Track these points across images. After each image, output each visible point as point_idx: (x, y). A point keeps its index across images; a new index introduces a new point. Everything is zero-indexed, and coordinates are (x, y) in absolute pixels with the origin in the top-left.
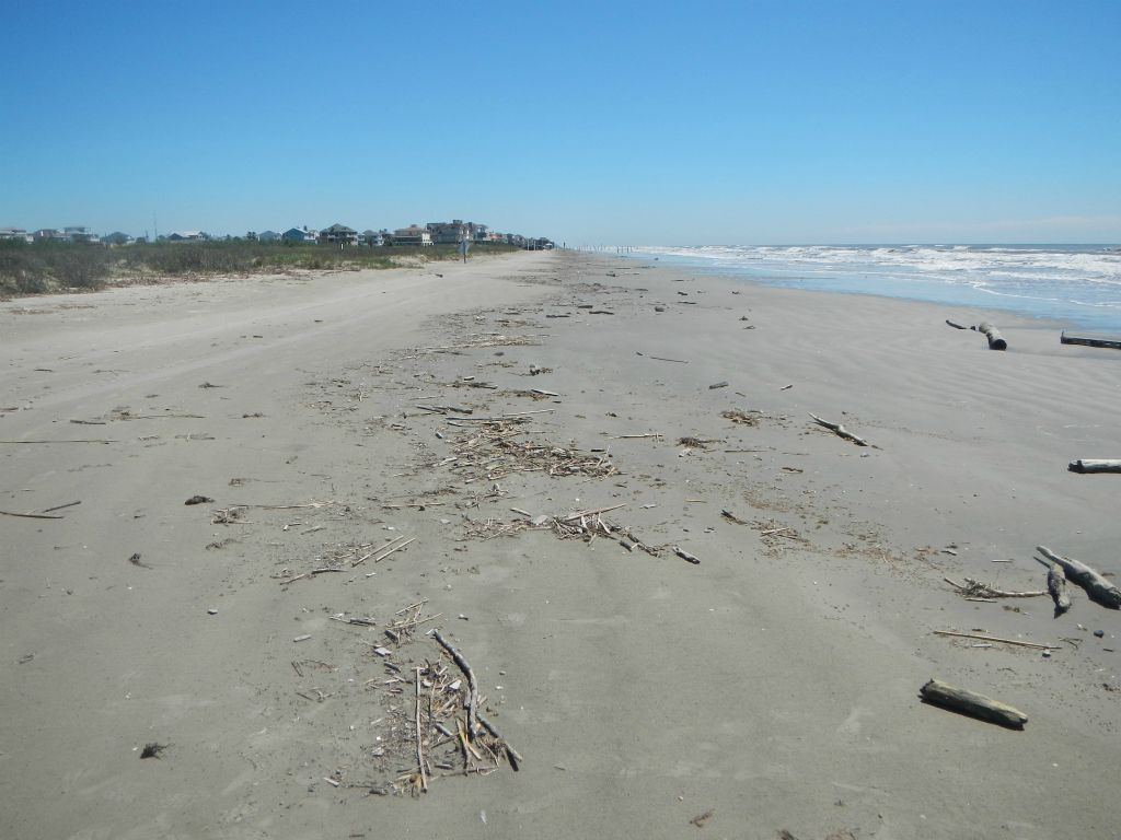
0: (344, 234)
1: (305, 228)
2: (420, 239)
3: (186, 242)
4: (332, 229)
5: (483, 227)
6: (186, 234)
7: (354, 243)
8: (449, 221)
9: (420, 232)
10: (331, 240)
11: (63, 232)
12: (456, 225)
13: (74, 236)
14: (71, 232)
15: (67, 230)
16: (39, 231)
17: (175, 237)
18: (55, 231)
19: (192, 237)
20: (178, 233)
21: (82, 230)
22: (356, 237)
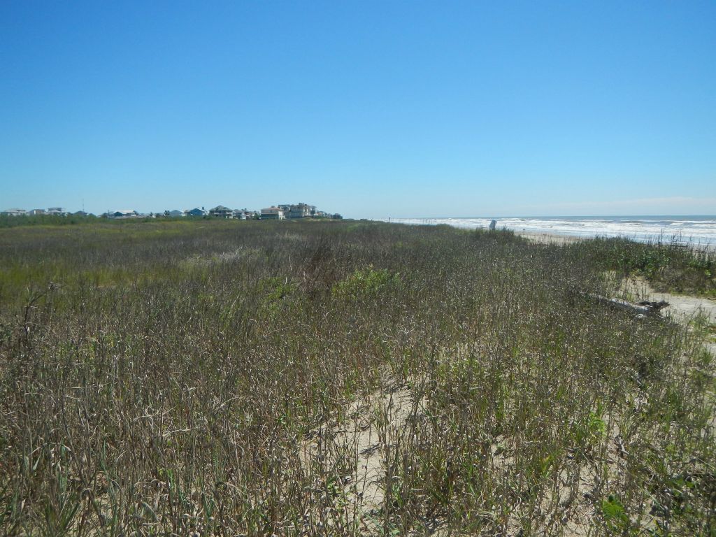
0: (225, 211)
1: (203, 208)
2: (277, 215)
3: (124, 217)
4: (217, 209)
5: (314, 207)
6: (124, 212)
7: (231, 217)
8: (296, 204)
9: (277, 211)
10: (217, 215)
11: (47, 211)
12: (301, 206)
13: (55, 213)
14: (53, 211)
15: (50, 209)
16: (33, 211)
17: (118, 214)
18: (43, 211)
19: (128, 214)
20: (120, 211)
21: (60, 209)
22: (232, 213)
